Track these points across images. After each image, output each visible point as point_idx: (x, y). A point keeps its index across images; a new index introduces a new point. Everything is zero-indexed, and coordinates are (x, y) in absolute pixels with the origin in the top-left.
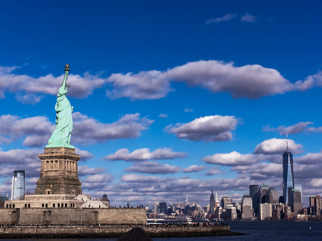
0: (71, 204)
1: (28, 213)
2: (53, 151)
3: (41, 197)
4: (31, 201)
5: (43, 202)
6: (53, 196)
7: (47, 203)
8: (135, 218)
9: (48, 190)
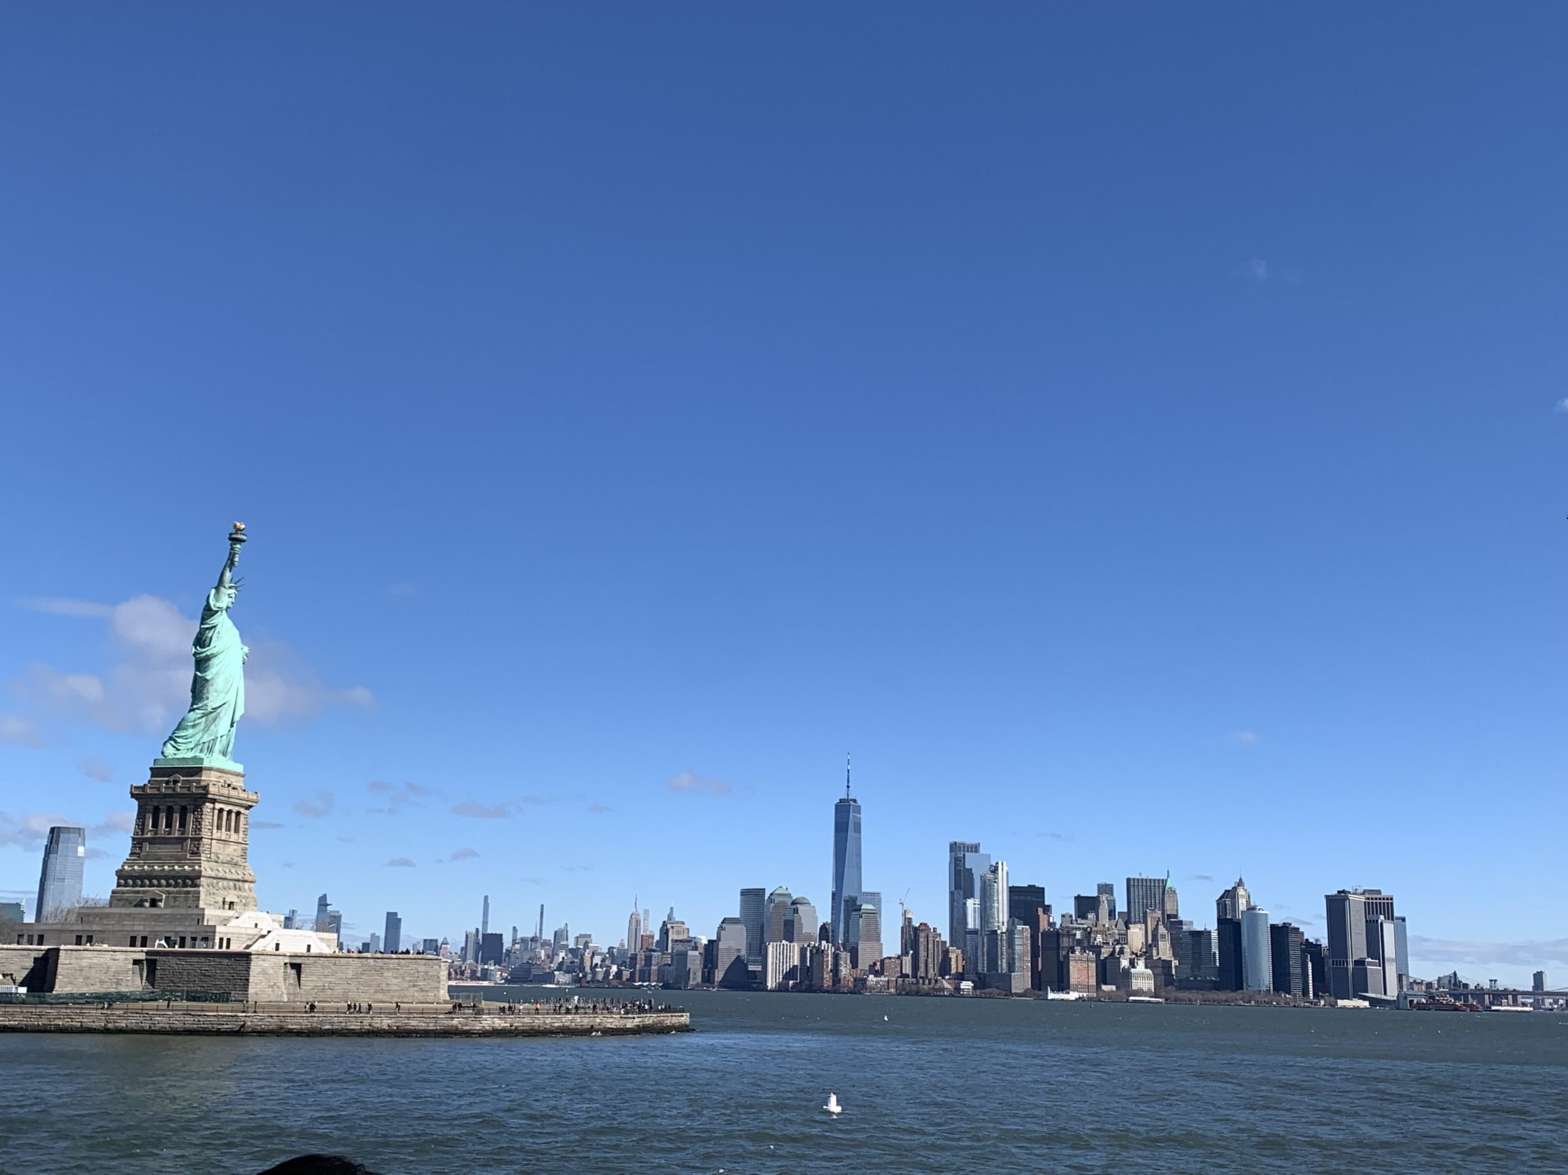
0: (221, 940)
1: (85, 963)
2: (177, 778)
3: (129, 915)
4: (95, 928)
5: (134, 931)
6: (165, 914)
7: (144, 934)
8: (414, 986)
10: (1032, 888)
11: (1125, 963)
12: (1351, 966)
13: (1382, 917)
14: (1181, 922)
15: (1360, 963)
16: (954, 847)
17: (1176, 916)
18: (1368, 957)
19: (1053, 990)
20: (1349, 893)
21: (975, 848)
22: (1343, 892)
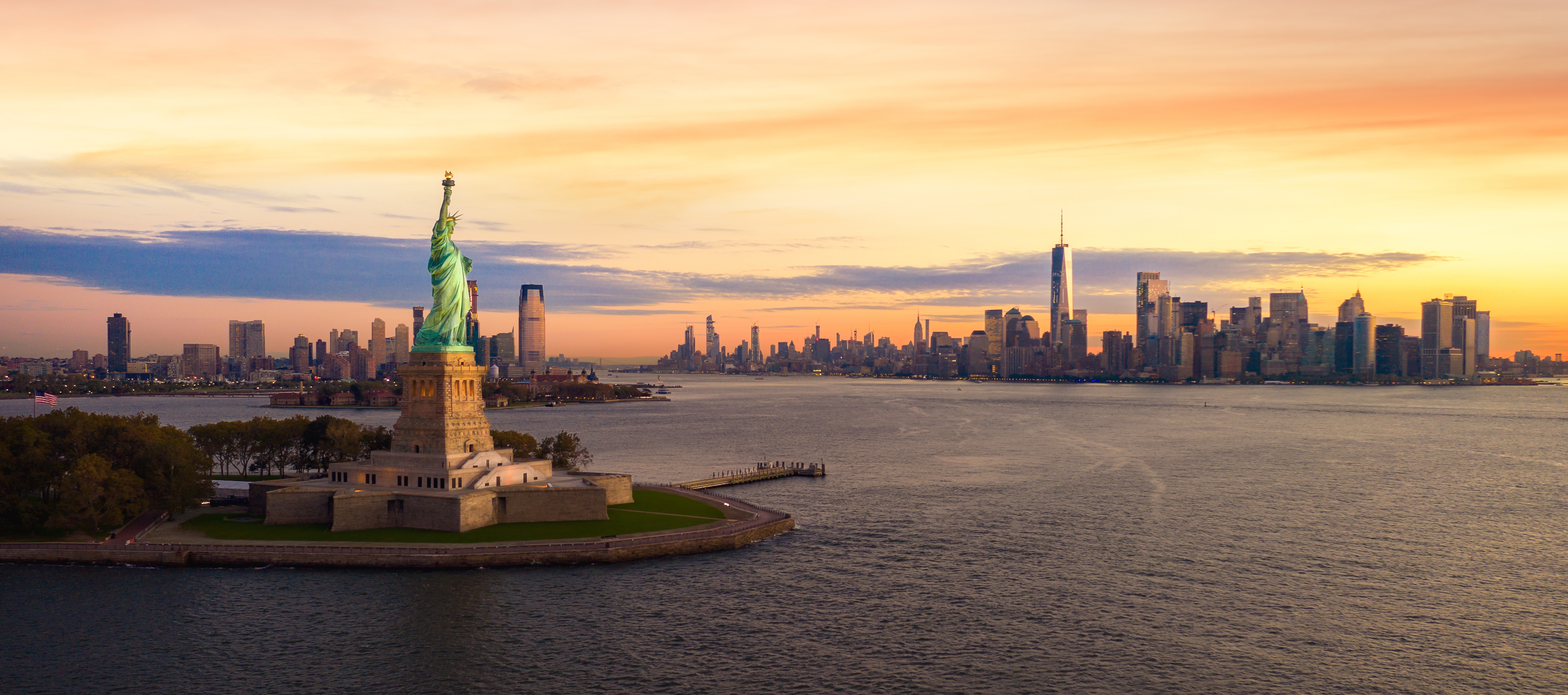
0: (454, 480)
2: (425, 360)
3: (401, 458)
4: (377, 469)
5: (400, 472)
6: (423, 458)
7: (406, 475)
8: (587, 509)
9: (416, 442)
10: (1198, 303)
11: (1263, 356)
12: (1437, 354)
13: (1466, 317)
14: (1309, 325)
15: (1446, 351)
16: (1139, 275)
17: (1306, 320)
18: (1453, 346)
19: (1208, 377)
20: (1441, 300)
21: (1156, 276)
22: (1437, 299)
